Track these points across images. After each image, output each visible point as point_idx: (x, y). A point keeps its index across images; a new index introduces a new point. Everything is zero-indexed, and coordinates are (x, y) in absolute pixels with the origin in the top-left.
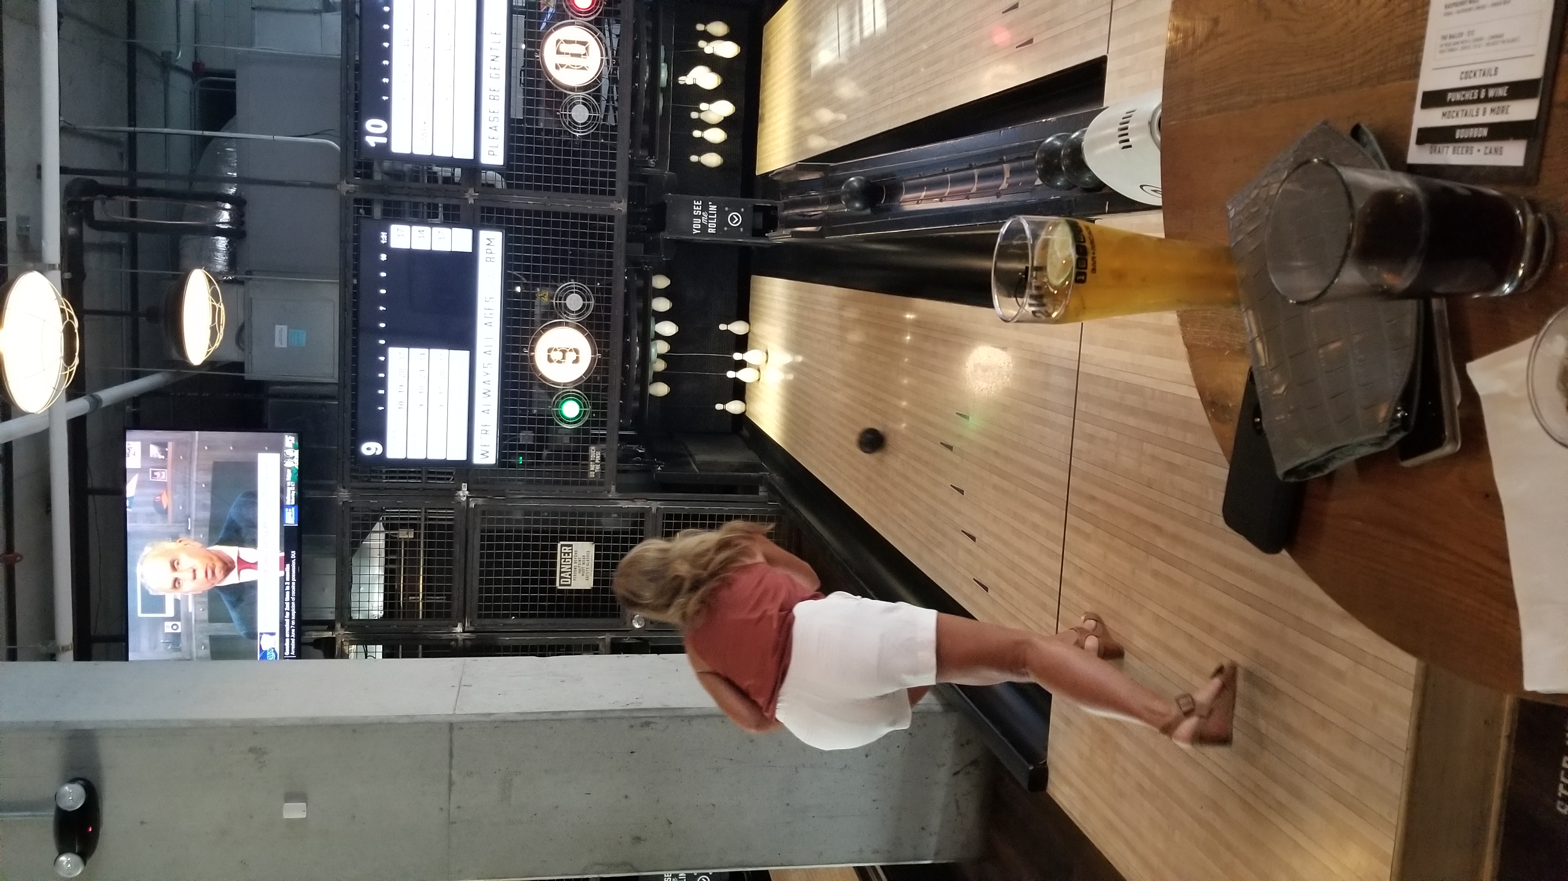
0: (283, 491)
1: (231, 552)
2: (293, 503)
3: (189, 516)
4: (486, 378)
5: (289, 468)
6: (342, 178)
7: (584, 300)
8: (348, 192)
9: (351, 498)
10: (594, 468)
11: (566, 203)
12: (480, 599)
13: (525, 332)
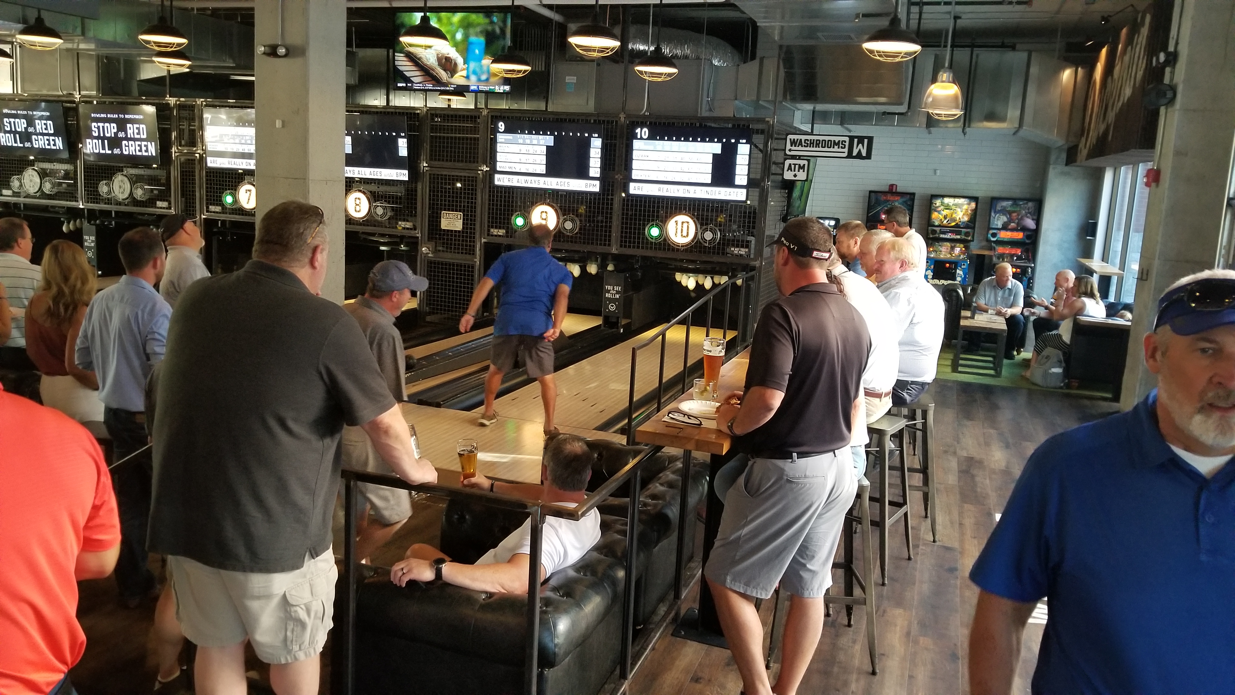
4: (533, 182)
6: (626, 115)
7: (570, 230)
10: (495, 231)
11: (616, 223)
12: (438, 175)
13: (556, 202)
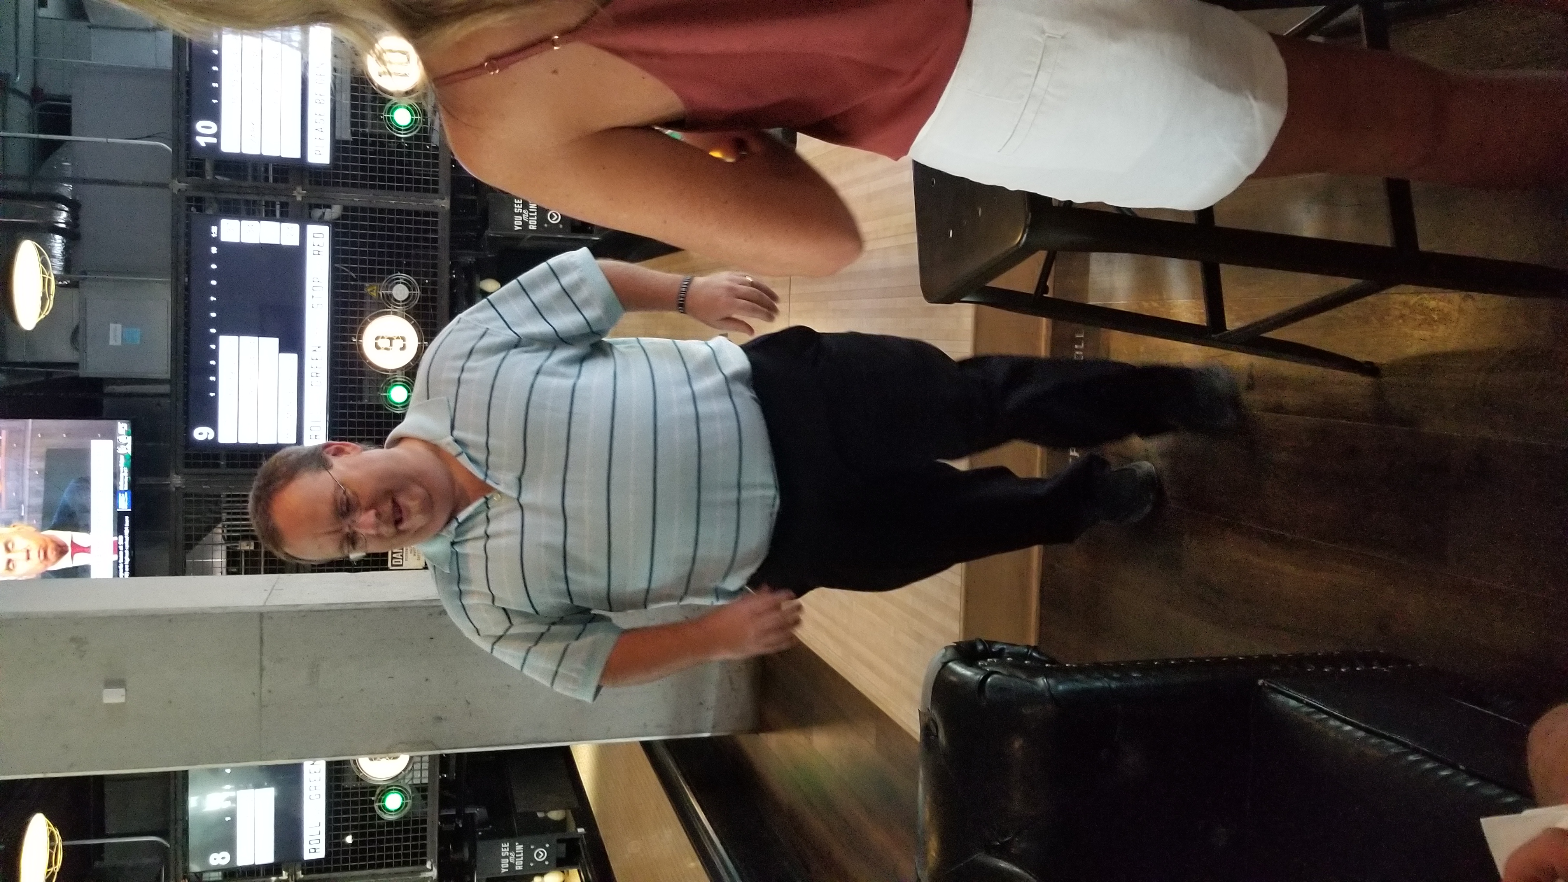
0: (116, 476)
1: (65, 536)
2: (126, 488)
3: (22, 502)
5: (122, 454)
6: (173, 177)
7: (410, 290)
8: (179, 190)
9: (185, 484)
13: (354, 322)
